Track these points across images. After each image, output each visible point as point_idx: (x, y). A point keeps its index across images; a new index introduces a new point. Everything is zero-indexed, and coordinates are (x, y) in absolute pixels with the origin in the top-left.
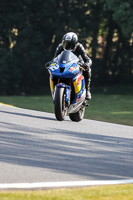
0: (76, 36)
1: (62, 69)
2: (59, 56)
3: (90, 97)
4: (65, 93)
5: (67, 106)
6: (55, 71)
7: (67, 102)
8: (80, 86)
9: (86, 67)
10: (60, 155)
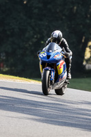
1: (48, 56)
2: (47, 47)
3: (70, 77)
4: (50, 74)
5: (51, 84)
6: (44, 57)
8: (62, 69)
9: (67, 55)
10: (86, 119)
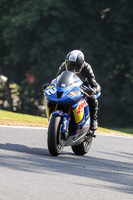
0: (82, 55)
2: (59, 77)
7: (63, 134)
8: (82, 114)
9: (90, 92)
